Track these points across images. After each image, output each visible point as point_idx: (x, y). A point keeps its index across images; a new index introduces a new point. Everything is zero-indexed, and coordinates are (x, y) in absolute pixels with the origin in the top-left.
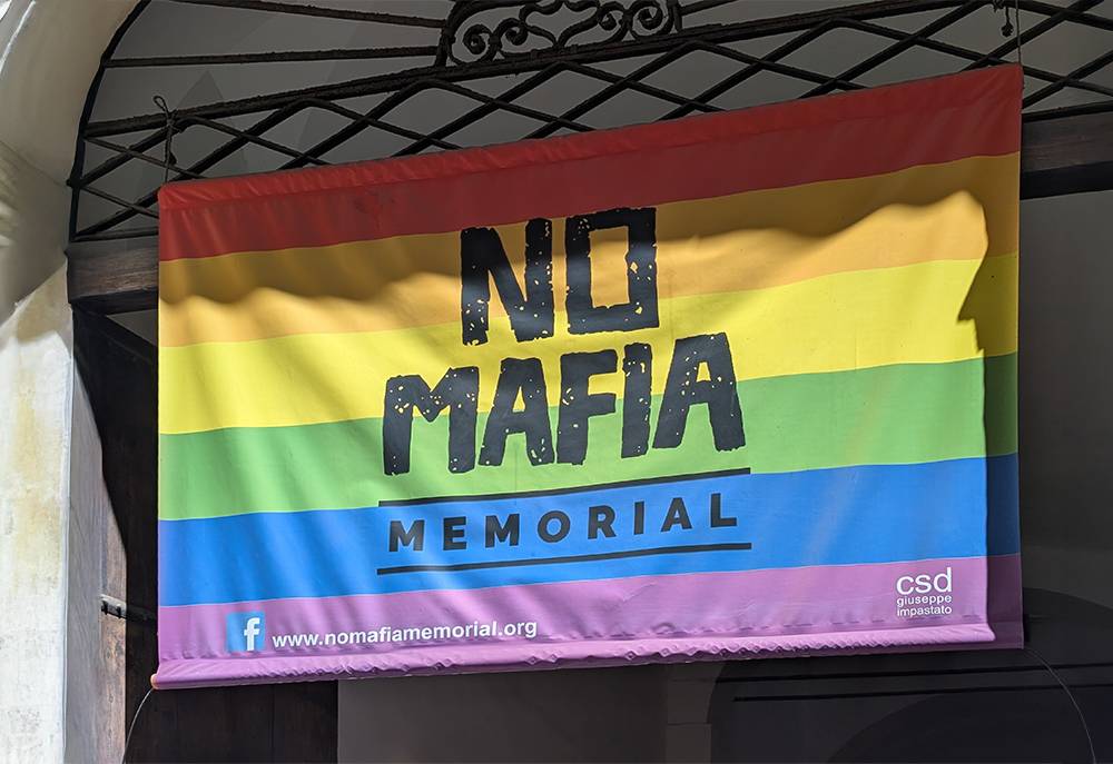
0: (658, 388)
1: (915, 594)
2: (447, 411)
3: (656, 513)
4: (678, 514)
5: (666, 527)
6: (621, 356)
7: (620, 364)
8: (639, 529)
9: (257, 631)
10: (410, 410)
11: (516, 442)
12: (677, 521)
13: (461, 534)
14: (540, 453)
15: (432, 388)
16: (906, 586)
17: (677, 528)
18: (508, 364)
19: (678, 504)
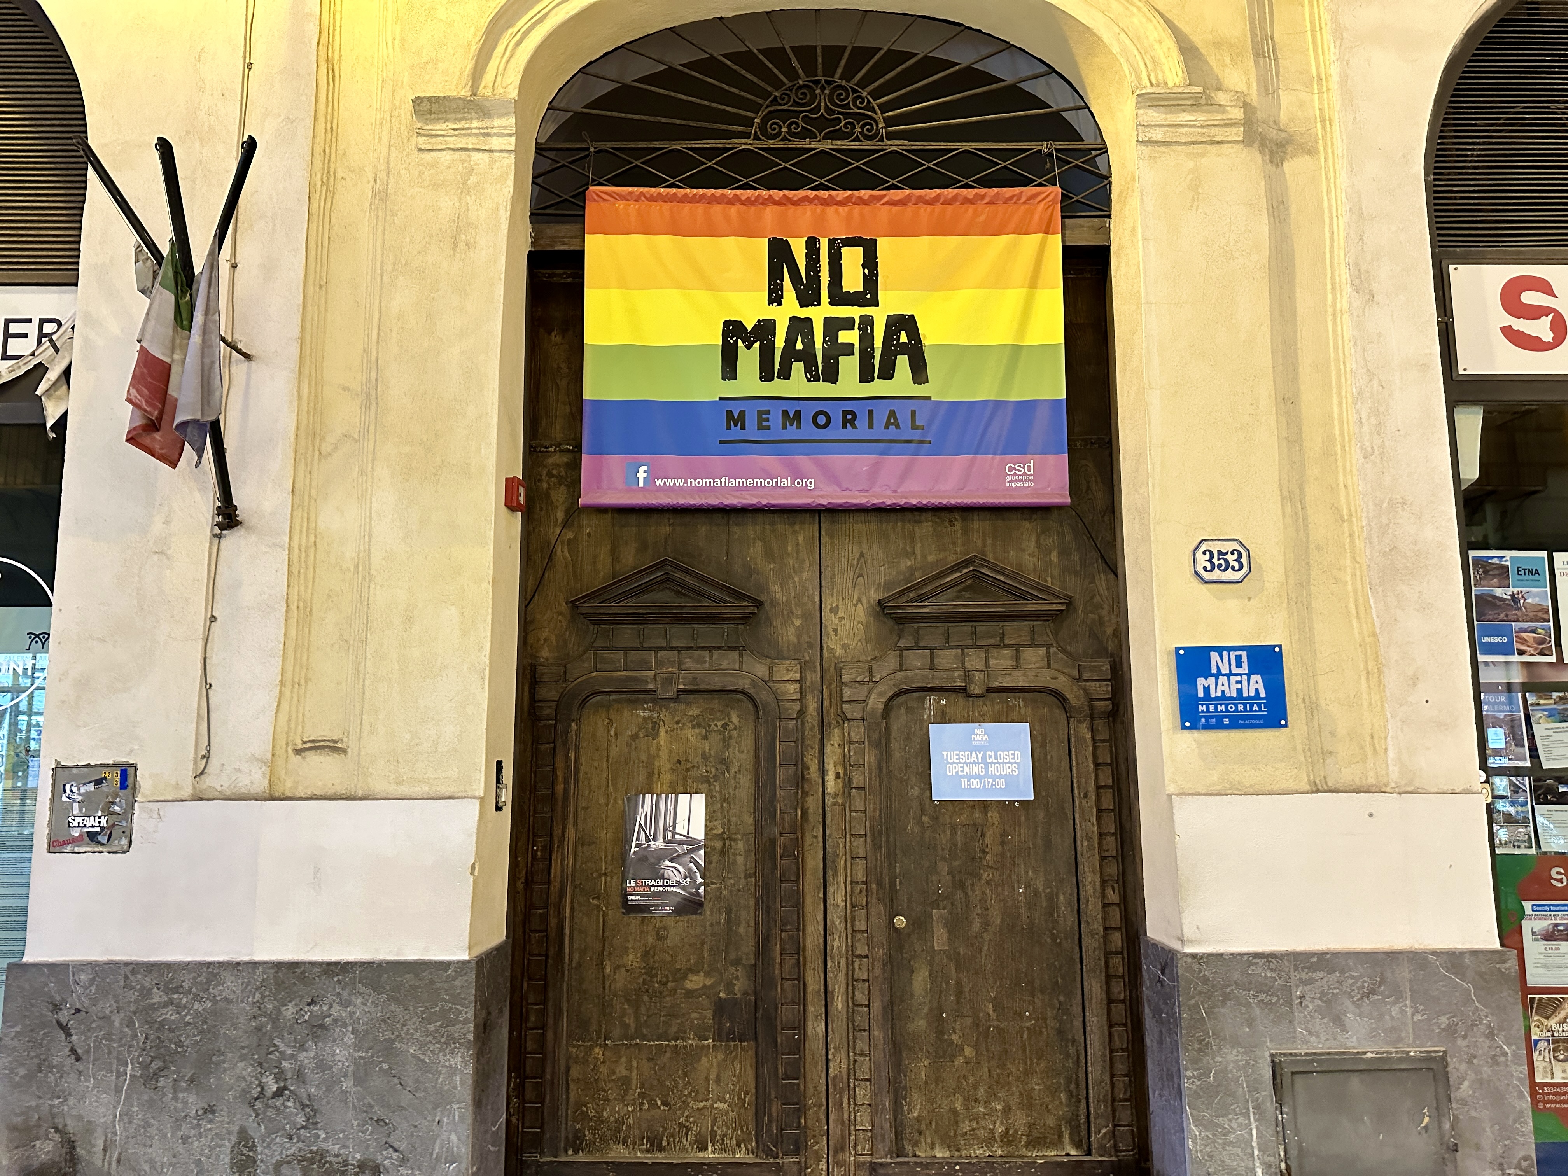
0: (878, 343)
1: (1015, 474)
2: (757, 344)
3: (881, 418)
4: (892, 420)
5: (887, 428)
6: (857, 321)
7: (856, 326)
8: (871, 427)
9: (645, 475)
10: (736, 342)
11: (798, 367)
12: (892, 424)
13: (767, 420)
14: (812, 376)
15: (749, 329)
16: (1010, 470)
17: (892, 427)
18: (793, 319)
19: (892, 413)
